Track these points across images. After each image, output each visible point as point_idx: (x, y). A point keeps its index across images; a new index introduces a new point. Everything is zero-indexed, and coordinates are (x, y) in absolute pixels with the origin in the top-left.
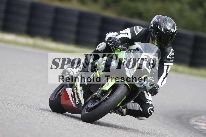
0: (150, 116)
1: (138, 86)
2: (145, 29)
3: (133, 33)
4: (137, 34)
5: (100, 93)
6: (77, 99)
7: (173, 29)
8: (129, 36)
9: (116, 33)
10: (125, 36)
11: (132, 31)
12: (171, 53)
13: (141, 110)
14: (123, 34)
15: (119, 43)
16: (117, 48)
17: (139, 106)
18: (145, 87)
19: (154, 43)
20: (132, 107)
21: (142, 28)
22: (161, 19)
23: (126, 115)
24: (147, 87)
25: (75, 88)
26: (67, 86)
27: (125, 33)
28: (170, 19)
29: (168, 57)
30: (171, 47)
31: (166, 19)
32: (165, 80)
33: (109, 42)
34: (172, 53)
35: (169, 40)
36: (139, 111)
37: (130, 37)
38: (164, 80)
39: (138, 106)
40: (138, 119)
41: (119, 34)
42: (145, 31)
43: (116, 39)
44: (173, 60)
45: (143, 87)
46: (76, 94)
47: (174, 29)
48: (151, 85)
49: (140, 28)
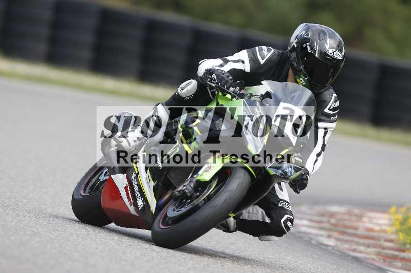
0: (285, 233)
1: (272, 172)
2: (278, 52)
3: (254, 60)
4: (262, 62)
5: (192, 186)
6: (140, 197)
7: (338, 53)
8: (247, 68)
9: (219, 61)
10: (239, 66)
11: (252, 56)
12: (333, 102)
13: (268, 220)
14: (234, 61)
15: (230, 81)
16: (225, 93)
17: (262, 213)
18: (286, 173)
19: (298, 80)
20: (247, 214)
21: (273, 50)
22: (312, 31)
23: (235, 231)
24: (289, 175)
25: (134, 175)
26: (114, 171)
27: (238, 61)
28: (331, 31)
29: (326, 110)
30: (331, 90)
31: (323, 30)
32: (320, 159)
33: (209, 79)
34: (336, 101)
35: (330, 75)
36: (264, 222)
37: (248, 70)
38: (318, 158)
39: (260, 213)
40: (260, 239)
41: (226, 62)
42: (278, 55)
43: (223, 74)
44: (336, 117)
45: (281, 174)
46: (136, 188)
47: (341, 51)
48: (297, 170)
49: (269, 51)
